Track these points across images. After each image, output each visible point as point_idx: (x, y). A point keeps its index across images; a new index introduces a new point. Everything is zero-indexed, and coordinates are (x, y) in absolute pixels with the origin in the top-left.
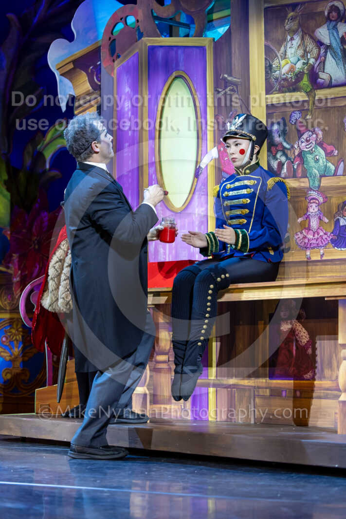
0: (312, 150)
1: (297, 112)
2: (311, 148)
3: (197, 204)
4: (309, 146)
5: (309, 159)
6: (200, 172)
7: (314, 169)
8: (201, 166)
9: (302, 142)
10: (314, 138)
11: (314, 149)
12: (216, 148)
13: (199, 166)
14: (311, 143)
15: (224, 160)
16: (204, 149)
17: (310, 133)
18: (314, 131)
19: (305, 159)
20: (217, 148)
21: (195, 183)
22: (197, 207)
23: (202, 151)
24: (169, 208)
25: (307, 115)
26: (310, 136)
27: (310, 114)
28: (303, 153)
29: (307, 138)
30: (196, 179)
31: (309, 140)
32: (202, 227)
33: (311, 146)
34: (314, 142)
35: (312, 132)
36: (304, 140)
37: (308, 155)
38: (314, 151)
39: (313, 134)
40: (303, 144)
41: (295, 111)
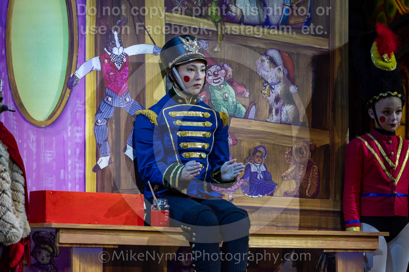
0: (220, 86)
1: (204, 41)
2: (220, 83)
3: (69, 121)
4: (218, 81)
5: (216, 95)
6: (75, 82)
7: (222, 106)
8: (76, 75)
9: (209, 75)
10: (223, 73)
11: (222, 86)
12: (98, 57)
13: (74, 75)
14: (220, 78)
15: (109, 75)
16: (81, 55)
17: (219, 68)
18: (223, 66)
19: (212, 94)
20: (100, 58)
21: (67, 95)
22: (71, 124)
23: (77, 57)
24: (27, 119)
25: (216, 47)
26: (218, 71)
27: (218, 46)
28: (209, 88)
29: (215, 72)
30: (68, 91)
31: (217, 75)
32: (78, 151)
33: (219, 82)
34: (223, 78)
35: (220, 66)
36: (210, 74)
37: (215, 91)
38: (223, 88)
39: (221, 69)
40: (210, 78)
41: (201, 39)
